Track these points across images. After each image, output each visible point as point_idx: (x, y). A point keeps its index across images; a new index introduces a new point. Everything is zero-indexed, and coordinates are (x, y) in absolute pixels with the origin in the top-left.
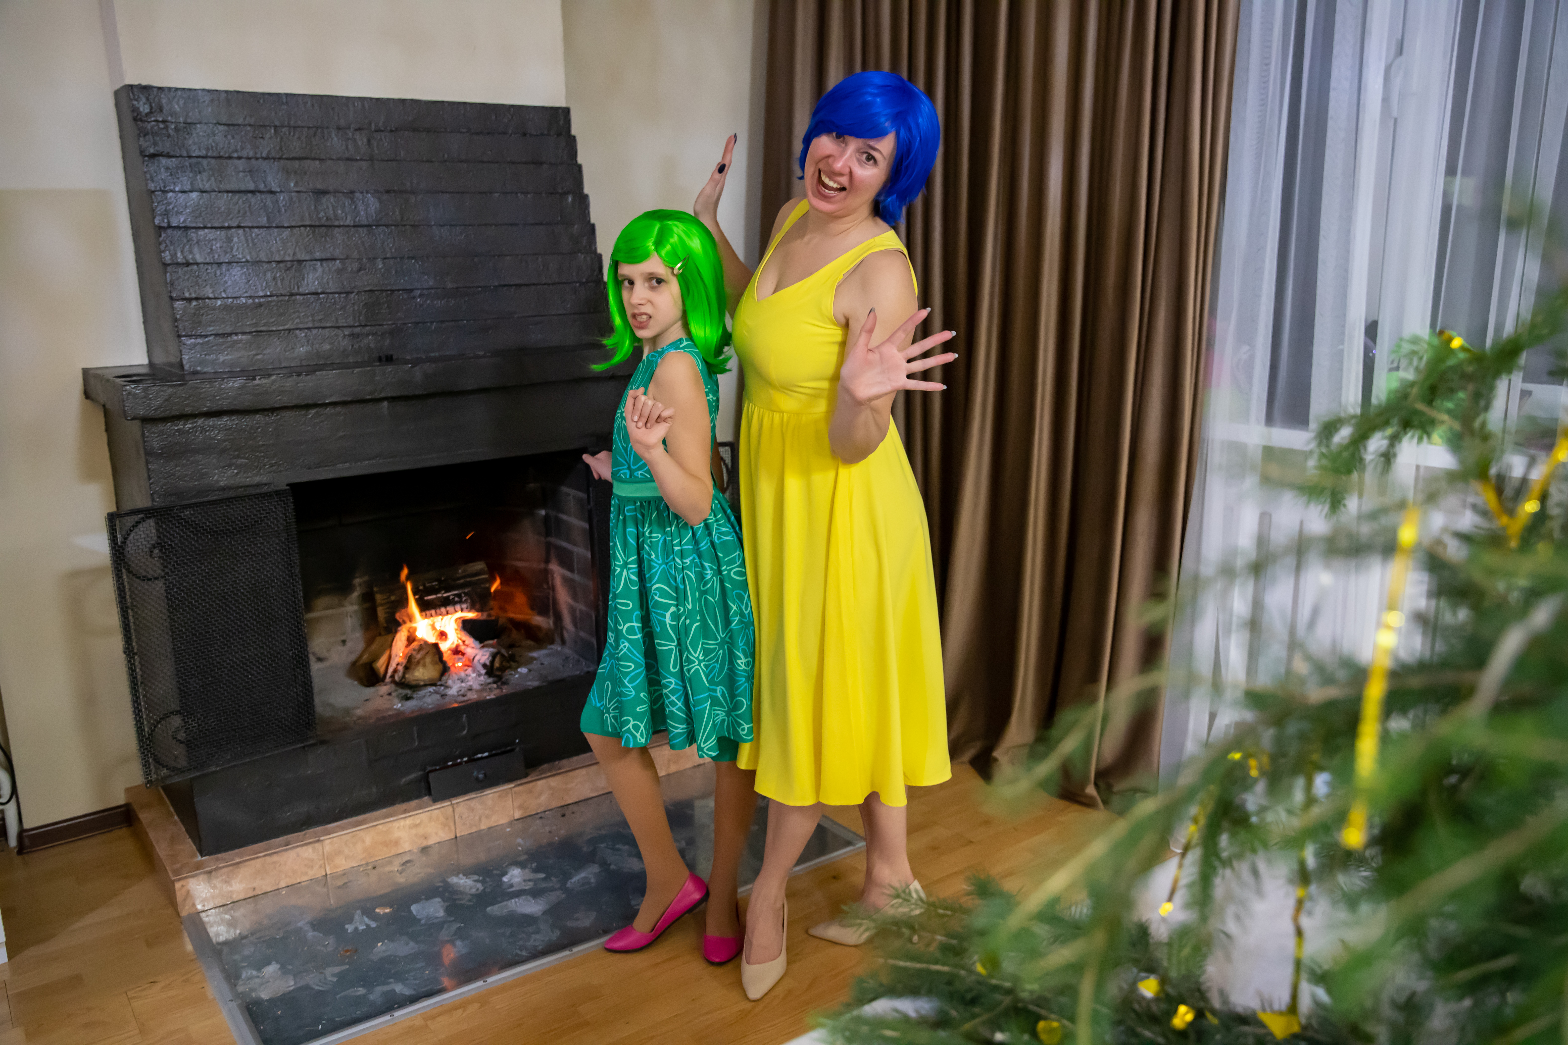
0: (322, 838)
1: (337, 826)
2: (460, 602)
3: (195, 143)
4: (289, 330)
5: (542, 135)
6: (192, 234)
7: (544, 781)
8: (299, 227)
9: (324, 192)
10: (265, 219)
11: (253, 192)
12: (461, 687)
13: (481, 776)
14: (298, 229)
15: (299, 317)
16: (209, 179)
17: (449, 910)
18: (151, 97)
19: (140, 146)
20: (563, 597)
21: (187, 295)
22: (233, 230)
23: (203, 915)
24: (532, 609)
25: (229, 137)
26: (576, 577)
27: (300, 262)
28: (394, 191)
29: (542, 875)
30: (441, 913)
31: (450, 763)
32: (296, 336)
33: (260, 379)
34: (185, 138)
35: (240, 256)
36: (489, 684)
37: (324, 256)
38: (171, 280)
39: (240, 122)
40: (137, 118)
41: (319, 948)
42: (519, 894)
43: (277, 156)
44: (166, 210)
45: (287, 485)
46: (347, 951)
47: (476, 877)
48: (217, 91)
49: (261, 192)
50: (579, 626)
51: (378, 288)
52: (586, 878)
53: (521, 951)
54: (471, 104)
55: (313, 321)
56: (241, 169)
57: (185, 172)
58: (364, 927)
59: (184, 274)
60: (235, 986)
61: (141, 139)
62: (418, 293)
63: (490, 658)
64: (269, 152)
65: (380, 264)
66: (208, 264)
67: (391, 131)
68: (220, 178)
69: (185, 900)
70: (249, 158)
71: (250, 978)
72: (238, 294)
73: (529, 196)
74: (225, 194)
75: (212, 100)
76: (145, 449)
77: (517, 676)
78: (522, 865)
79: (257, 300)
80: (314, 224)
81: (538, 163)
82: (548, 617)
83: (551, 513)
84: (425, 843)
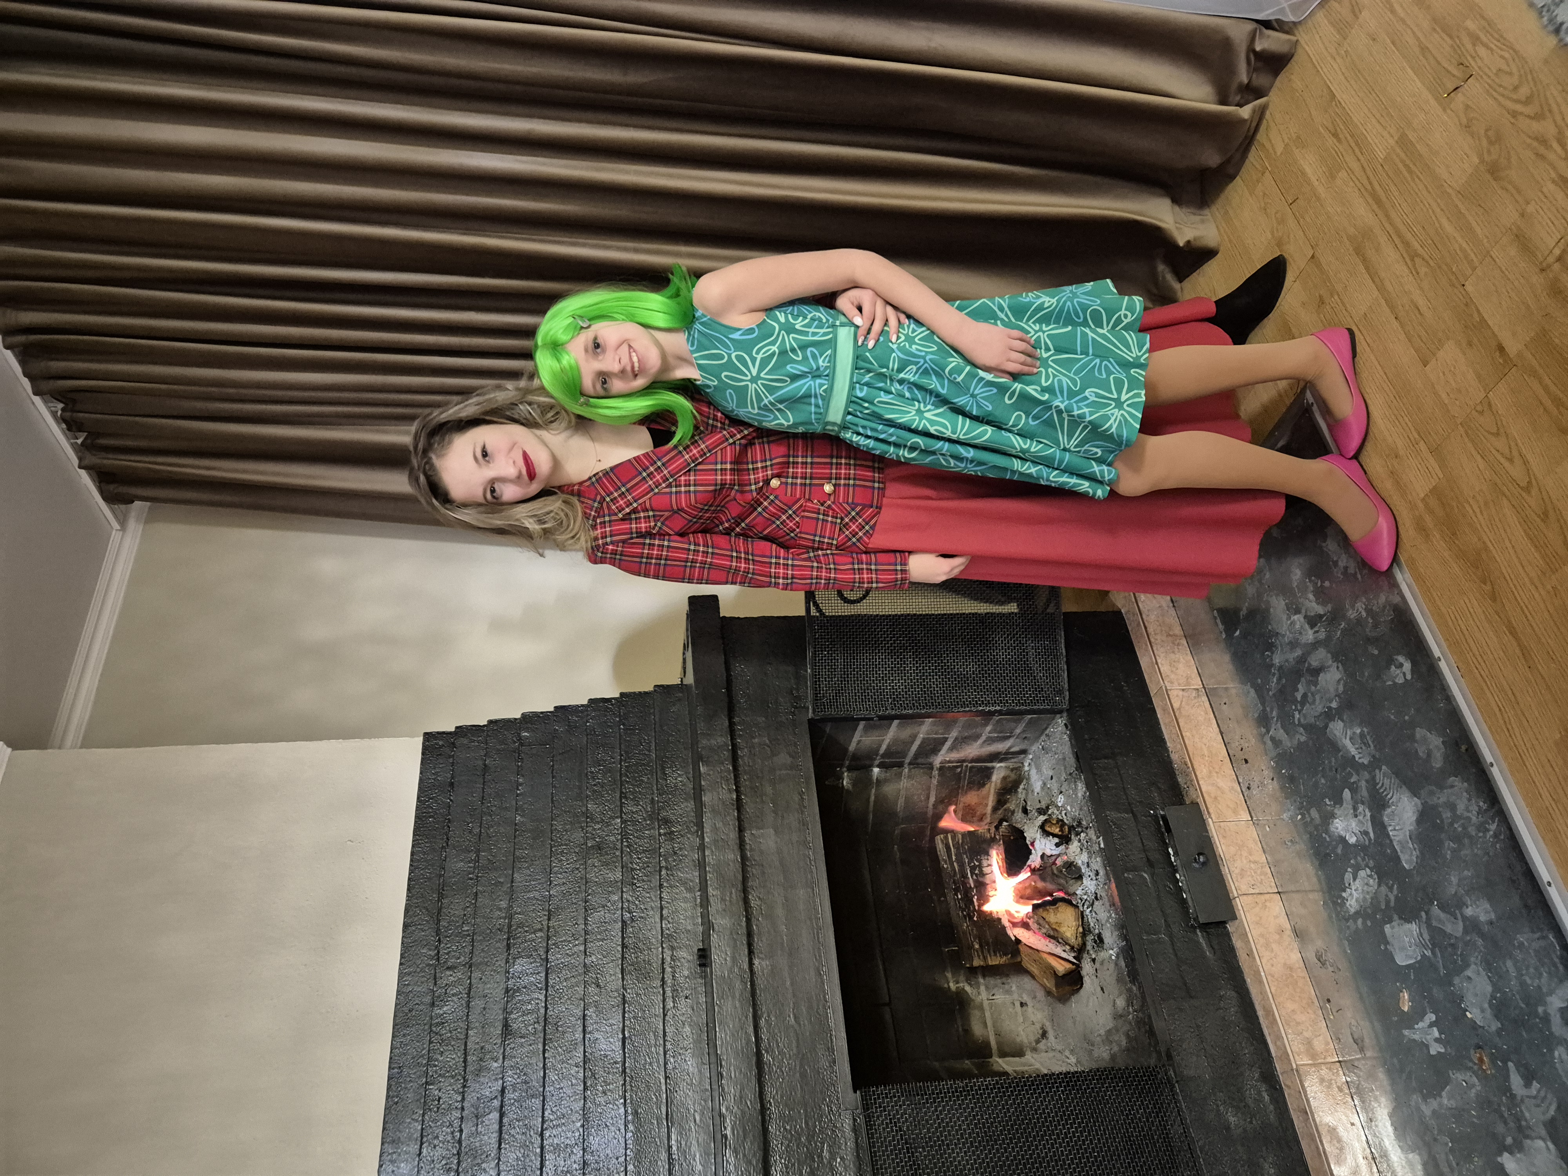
0: (1294, 1066)
1: (1274, 1043)
2: (980, 865)
5: (453, 764)
7: (1202, 784)
9: (506, 1025)
11: (502, 1115)
13: (1202, 859)
14: (547, 1061)
17: (1406, 919)
22: (545, 1142)
28: (508, 940)
29: (1347, 794)
30: (1413, 927)
31: (1185, 897)
33: (725, 1128)
36: (1080, 840)
37: (580, 1029)
39: (419, 1127)
41: (1472, 1096)
42: (1379, 826)
43: (462, 1082)
45: (855, 1092)
46: (1479, 1059)
47: (1348, 876)
52: (1351, 738)
53: (1487, 829)
55: (655, 1046)
56: (474, 1129)
58: (1435, 1030)
64: (457, 1092)
65: (592, 960)
67: (439, 940)
68: (484, 1156)
70: (462, 1119)
74: (503, 1151)
77: (1069, 808)
78: (1327, 818)
80: (542, 1040)
82: (993, 768)
83: (877, 762)
84: (1289, 932)
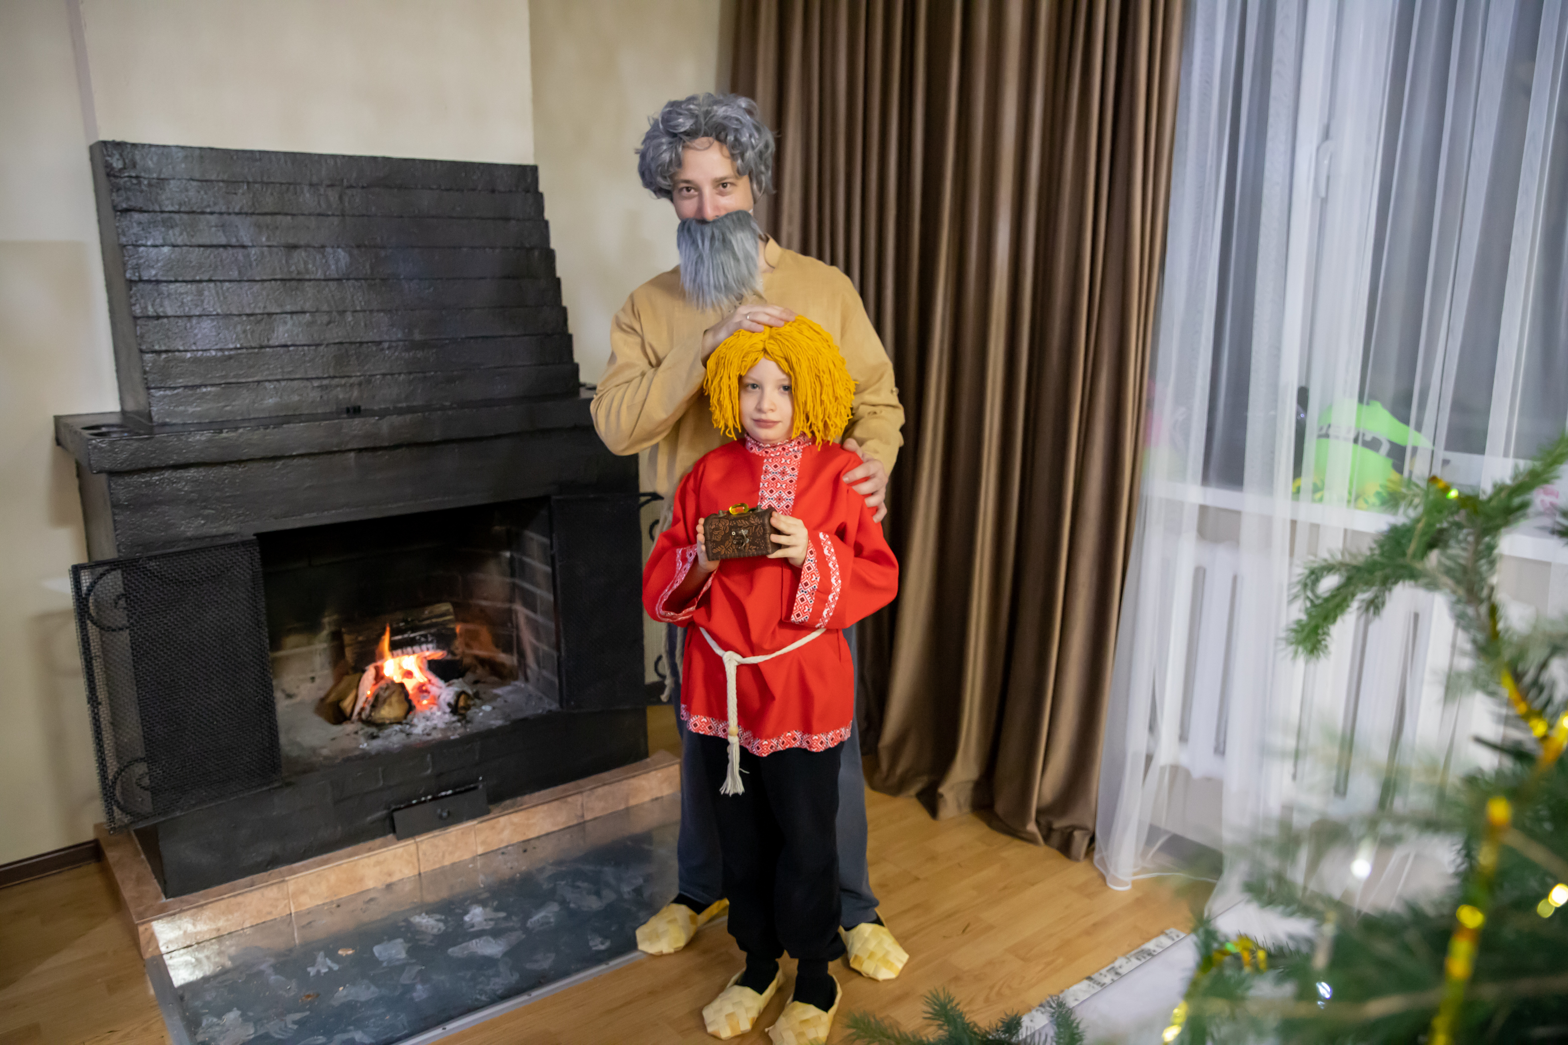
0: (287, 878)
1: (303, 866)
2: (427, 642)
3: (167, 199)
4: (259, 382)
5: (510, 191)
6: (163, 288)
7: (506, 817)
8: (270, 280)
9: (295, 247)
10: (236, 273)
11: (224, 247)
12: (426, 726)
13: (445, 814)
14: (268, 283)
15: (268, 369)
16: (181, 234)
17: (409, 952)
18: (125, 153)
19: (113, 201)
20: (527, 637)
21: (157, 348)
22: (205, 284)
23: (166, 957)
24: (497, 646)
25: (202, 192)
26: (540, 618)
27: (270, 314)
28: (366, 246)
29: (502, 914)
30: (403, 955)
31: (414, 802)
32: (265, 388)
33: (227, 432)
34: (158, 193)
35: (211, 309)
36: (454, 722)
37: (294, 309)
38: (141, 333)
39: (213, 177)
40: (111, 173)
41: (281, 992)
42: (480, 934)
43: (250, 211)
44: (137, 264)
45: (255, 535)
46: (309, 996)
47: (438, 917)
48: (191, 148)
49: (232, 246)
50: (542, 665)
51: (348, 340)
52: (546, 917)
53: (481, 995)
54: (441, 162)
55: (283, 372)
56: (213, 224)
57: (157, 227)
58: (326, 970)
59: (155, 327)
60: (195, 1035)
61: (114, 194)
62: (386, 345)
63: (455, 698)
64: (241, 208)
65: (349, 317)
66: (178, 317)
67: (363, 187)
68: (192, 233)
69: (148, 943)
70: (221, 214)
71: (210, 1026)
72: (207, 347)
73: (497, 251)
74: (197, 249)
75: (186, 157)
76: (112, 502)
77: (481, 714)
78: (483, 903)
79: (227, 353)
80: (285, 277)
81: (507, 219)
82: (512, 654)
83: (515, 555)
84: (389, 880)
